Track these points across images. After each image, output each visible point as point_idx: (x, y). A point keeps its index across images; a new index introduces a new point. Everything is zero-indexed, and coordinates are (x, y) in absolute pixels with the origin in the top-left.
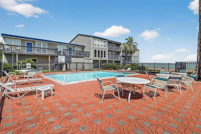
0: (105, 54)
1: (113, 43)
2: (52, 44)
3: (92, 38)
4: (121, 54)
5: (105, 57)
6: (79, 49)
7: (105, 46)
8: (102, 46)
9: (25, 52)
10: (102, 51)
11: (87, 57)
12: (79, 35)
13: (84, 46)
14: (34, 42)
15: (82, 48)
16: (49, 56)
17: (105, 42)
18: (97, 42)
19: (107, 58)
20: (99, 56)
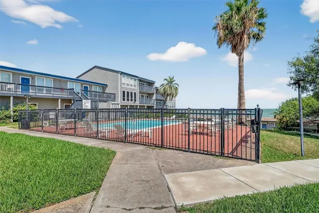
0: (135, 97)
1: (144, 82)
2: (60, 80)
3: (119, 75)
4: (154, 97)
5: (135, 100)
6: (98, 89)
7: (135, 86)
8: (132, 85)
9: (19, 92)
10: (132, 93)
11: (112, 101)
12: (95, 67)
13: (107, 85)
14: (33, 78)
15: (103, 87)
16: (60, 100)
17: (135, 80)
18: (125, 80)
19: (138, 103)
20: (128, 100)
